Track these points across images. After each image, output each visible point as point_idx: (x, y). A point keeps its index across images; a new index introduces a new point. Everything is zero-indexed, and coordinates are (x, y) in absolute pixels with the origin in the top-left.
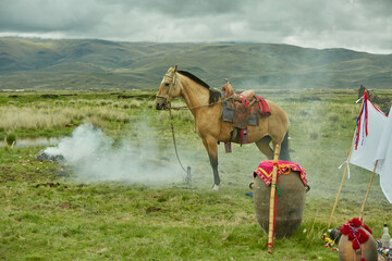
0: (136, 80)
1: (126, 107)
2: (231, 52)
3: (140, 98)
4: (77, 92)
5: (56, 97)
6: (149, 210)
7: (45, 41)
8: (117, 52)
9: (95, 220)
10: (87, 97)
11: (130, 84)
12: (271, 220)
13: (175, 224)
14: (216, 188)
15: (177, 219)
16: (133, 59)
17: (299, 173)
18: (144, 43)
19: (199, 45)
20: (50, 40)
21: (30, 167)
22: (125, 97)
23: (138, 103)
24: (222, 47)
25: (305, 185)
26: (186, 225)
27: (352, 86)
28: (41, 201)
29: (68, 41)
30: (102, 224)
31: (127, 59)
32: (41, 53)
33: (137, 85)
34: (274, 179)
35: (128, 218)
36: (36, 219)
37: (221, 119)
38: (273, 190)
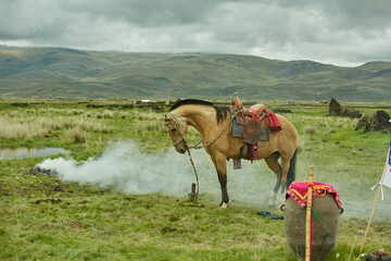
0: (102, 90)
1: (99, 117)
2: (198, 62)
3: (111, 107)
4: (44, 100)
5: (26, 105)
6: (164, 231)
7: (11, 48)
8: (84, 60)
9: (111, 241)
10: (54, 106)
11: (96, 93)
12: (308, 245)
13: (196, 247)
14: (224, 205)
15: (197, 241)
16: (101, 68)
17: (334, 195)
18: (110, 53)
19: (166, 55)
20: (16, 48)
21: (24, 180)
22: (94, 107)
23: (111, 113)
24: (189, 58)
25: (339, 208)
26: (209, 248)
27: (318, 98)
28: (48, 219)
29: (35, 49)
30: (120, 247)
31: (94, 68)
32: (8, 60)
33: (104, 94)
34: (309, 202)
35: (145, 239)
36: (49, 240)
37: (230, 135)
38: (309, 213)
